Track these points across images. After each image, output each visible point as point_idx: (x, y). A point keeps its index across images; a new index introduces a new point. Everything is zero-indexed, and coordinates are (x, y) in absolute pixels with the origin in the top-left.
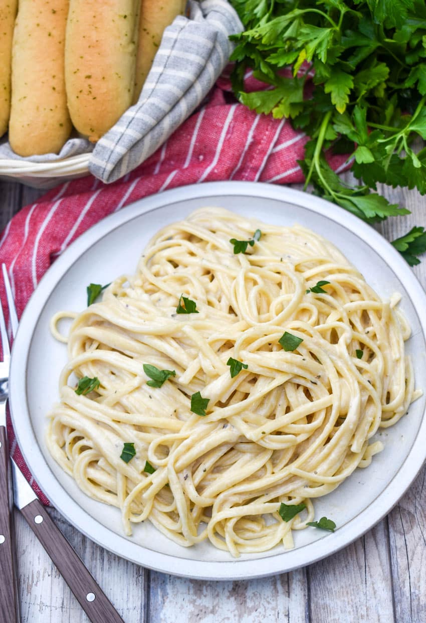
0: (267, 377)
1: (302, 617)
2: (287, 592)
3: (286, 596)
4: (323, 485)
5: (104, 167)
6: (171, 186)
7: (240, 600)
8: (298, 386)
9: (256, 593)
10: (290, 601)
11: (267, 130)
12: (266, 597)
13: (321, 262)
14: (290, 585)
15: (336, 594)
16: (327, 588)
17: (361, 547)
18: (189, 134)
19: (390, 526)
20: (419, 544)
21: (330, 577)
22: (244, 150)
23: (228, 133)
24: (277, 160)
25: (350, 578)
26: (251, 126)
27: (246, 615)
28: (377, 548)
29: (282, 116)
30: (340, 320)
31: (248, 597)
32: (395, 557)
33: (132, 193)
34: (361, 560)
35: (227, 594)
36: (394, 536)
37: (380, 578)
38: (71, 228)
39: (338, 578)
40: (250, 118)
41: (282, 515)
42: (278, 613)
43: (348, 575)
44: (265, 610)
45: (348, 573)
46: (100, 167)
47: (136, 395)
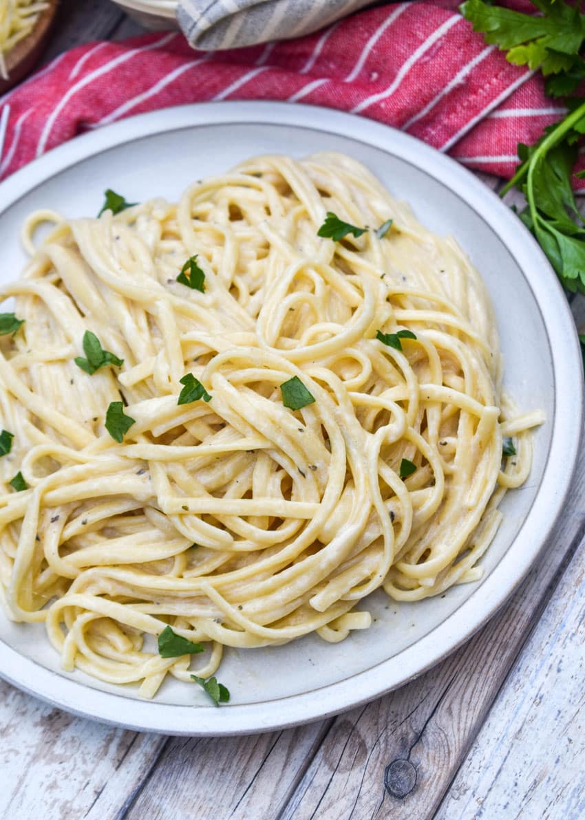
0: (236, 431)
1: (117, 806)
2: (118, 760)
3: (113, 766)
4: (244, 631)
5: (195, 19)
6: (308, 101)
7: (49, 736)
8: (279, 468)
9: (76, 739)
10: (115, 775)
11: (496, 76)
12: (86, 751)
13: (443, 309)
14: (129, 753)
15: (184, 801)
16: (176, 787)
17: (262, 756)
18: (368, 31)
19: (323, 747)
20: (347, 797)
21: (191, 773)
22: (441, 91)
23: (427, 53)
24: (495, 132)
25: (217, 790)
26: (470, 59)
27: (43, 761)
28: (283, 770)
29: (524, 62)
30: (402, 404)
31: (62, 738)
32: (301, 795)
33: (245, 86)
34: (250, 772)
35: (38, 718)
36: (320, 765)
37: (259, 813)
38: (131, 97)
39: (201, 781)
40: (474, 45)
41: (161, 644)
42: (88, 784)
43: (217, 785)
44: (73, 770)
45: (218, 781)
46: (189, 18)
47: (56, 371)
